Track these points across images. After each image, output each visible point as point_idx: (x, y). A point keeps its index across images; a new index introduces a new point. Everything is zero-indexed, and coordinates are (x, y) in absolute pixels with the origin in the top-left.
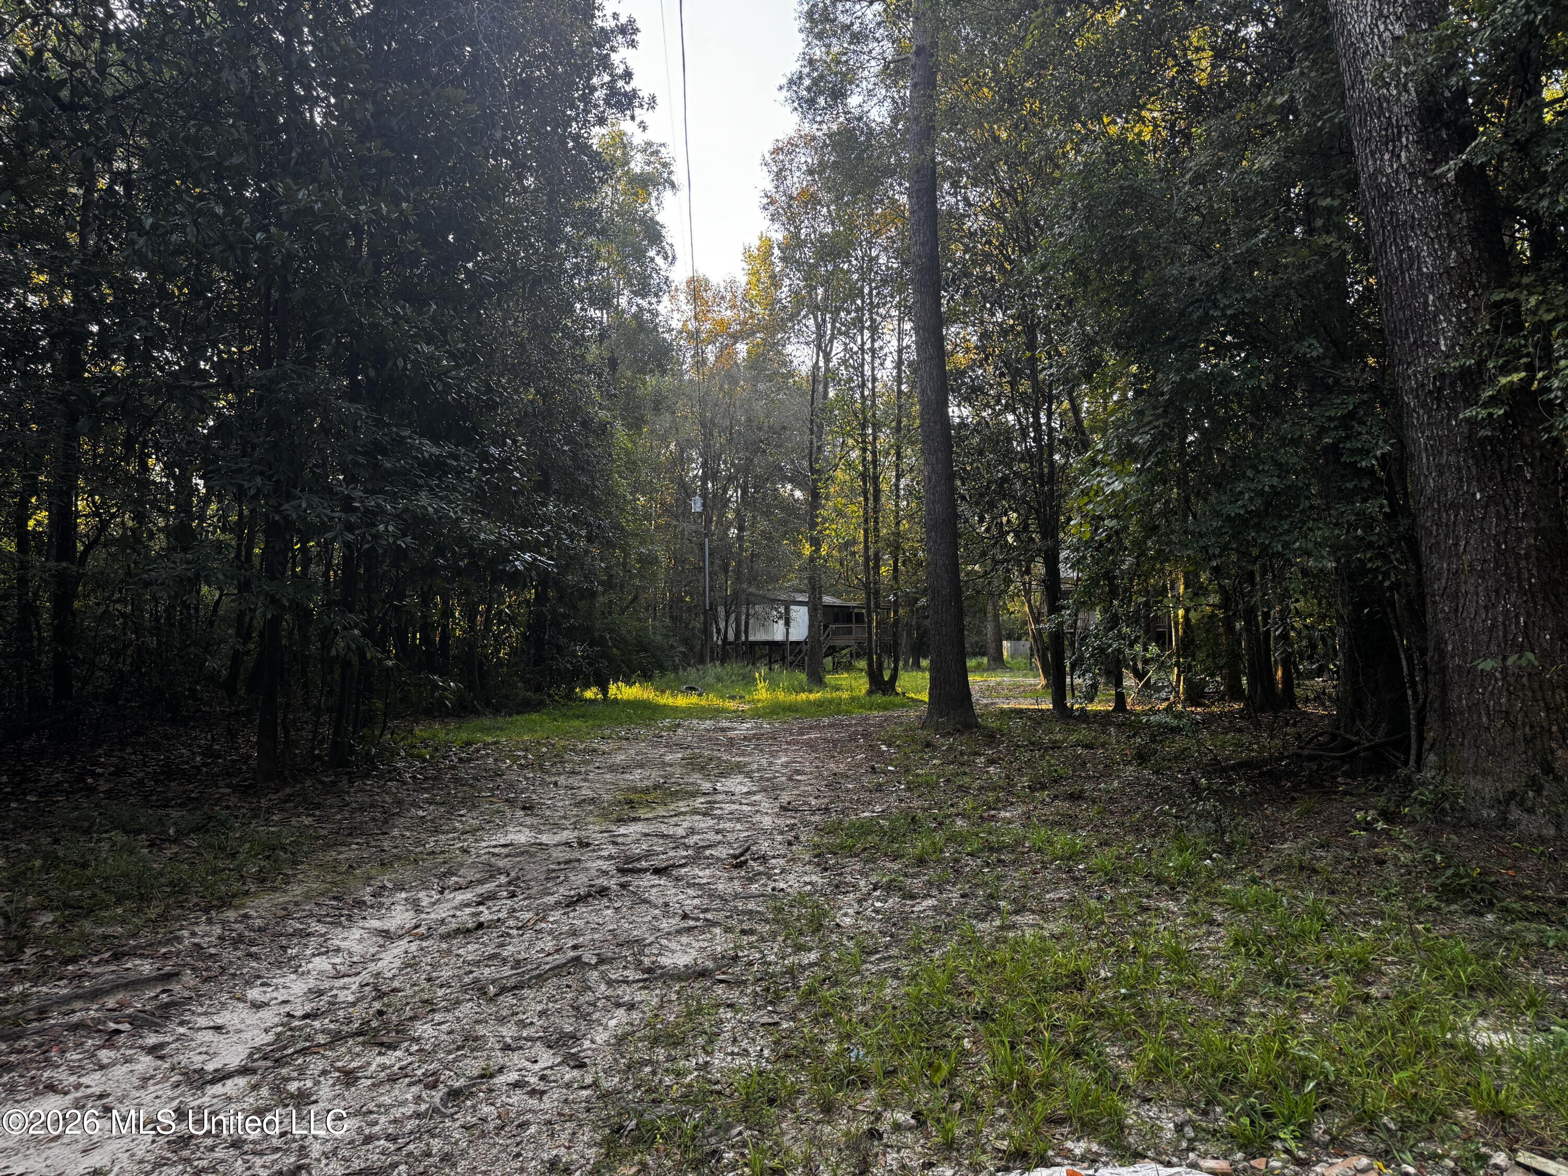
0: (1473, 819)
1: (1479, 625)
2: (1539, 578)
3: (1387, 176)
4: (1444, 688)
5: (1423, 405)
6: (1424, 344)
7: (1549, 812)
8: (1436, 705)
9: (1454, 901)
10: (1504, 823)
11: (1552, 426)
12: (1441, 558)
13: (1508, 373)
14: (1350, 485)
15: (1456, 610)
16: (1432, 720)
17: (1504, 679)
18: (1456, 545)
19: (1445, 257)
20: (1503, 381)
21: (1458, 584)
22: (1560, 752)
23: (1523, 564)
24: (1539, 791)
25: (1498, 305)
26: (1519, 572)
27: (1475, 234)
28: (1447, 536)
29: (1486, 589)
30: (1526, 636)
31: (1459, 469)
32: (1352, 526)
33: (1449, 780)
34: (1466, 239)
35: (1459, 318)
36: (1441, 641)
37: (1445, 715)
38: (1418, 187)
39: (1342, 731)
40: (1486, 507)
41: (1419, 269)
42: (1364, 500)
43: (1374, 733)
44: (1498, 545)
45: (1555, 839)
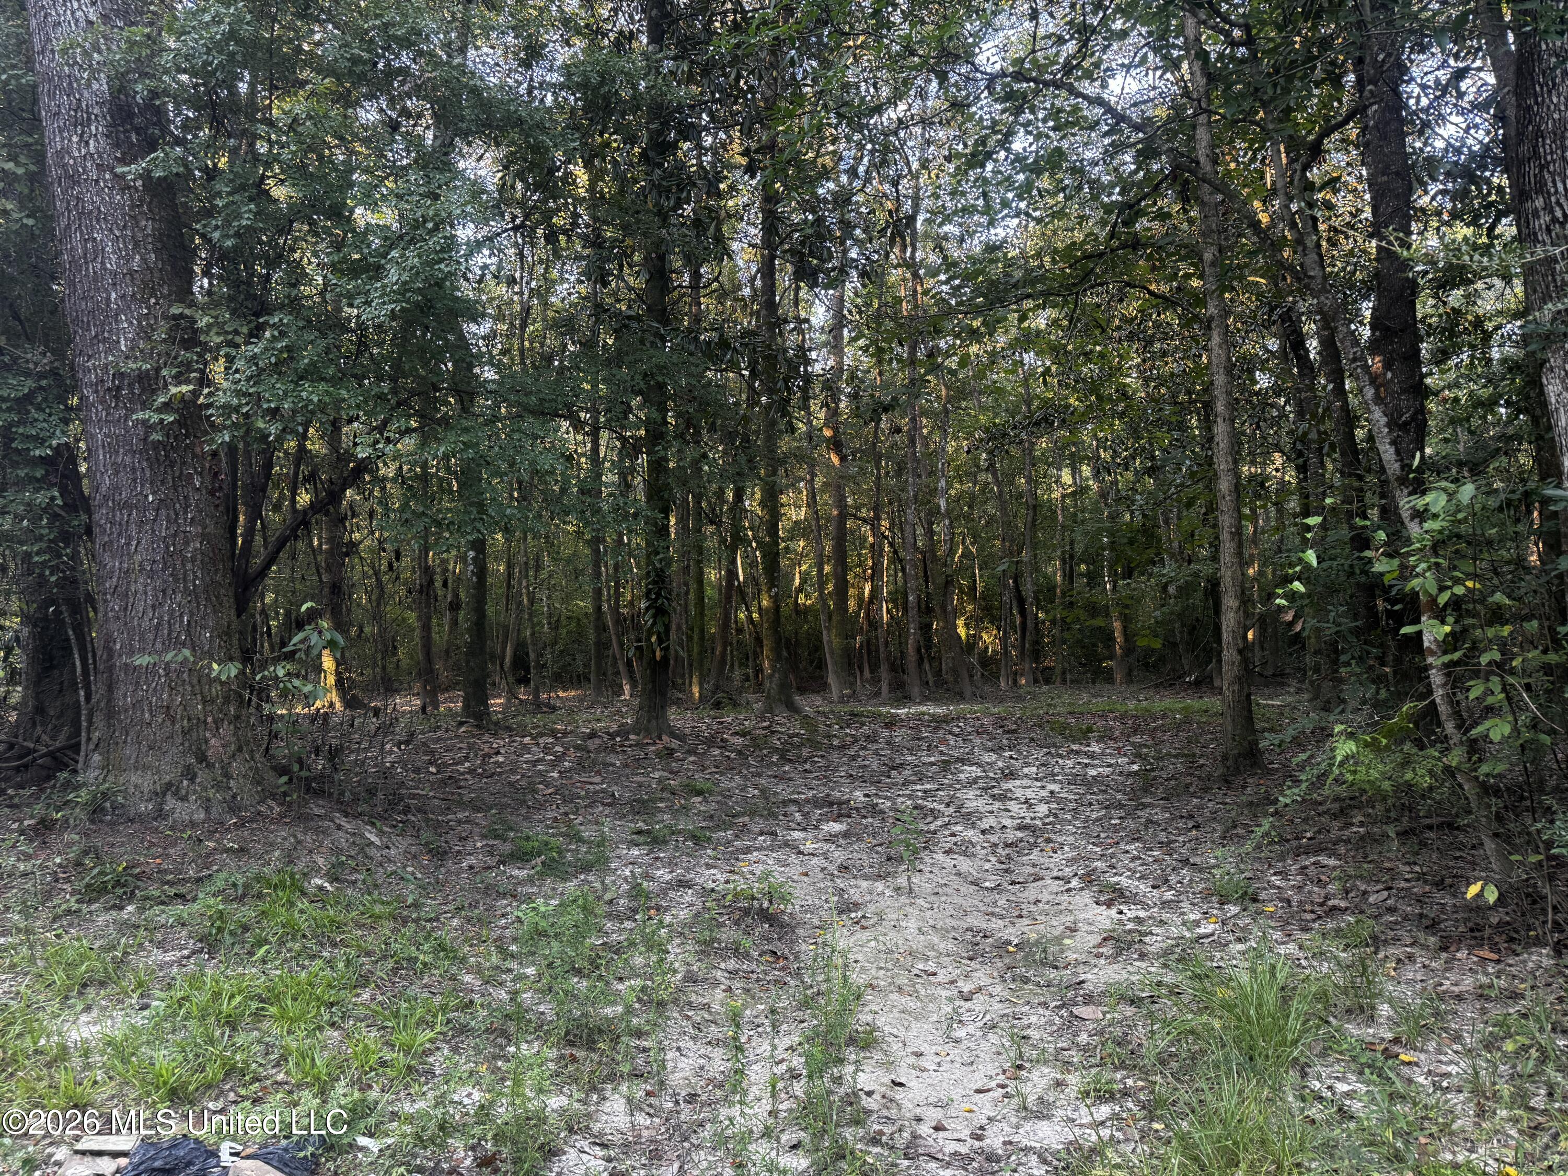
0: (132, 815)
1: (146, 624)
2: (202, 580)
3: (75, 159)
4: (110, 688)
5: (102, 402)
6: (105, 340)
7: (200, 798)
8: (102, 704)
9: (96, 900)
10: (160, 814)
11: (213, 440)
12: (113, 557)
13: (179, 383)
14: (22, 473)
15: (126, 609)
16: (98, 719)
17: (167, 675)
18: (128, 544)
19: (129, 259)
20: (174, 390)
21: (129, 583)
22: (213, 741)
23: (189, 566)
24: (192, 780)
25: (175, 317)
26: (185, 574)
27: (159, 245)
28: (120, 534)
29: (154, 589)
30: (189, 634)
31: (134, 470)
32: (19, 518)
33: (111, 778)
34: (150, 247)
35: (140, 323)
36: (109, 640)
37: (111, 714)
38: (105, 181)
39: (20, 739)
40: (158, 510)
41: (103, 263)
42: (37, 490)
43: (53, 738)
44: (167, 547)
45: (204, 822)
